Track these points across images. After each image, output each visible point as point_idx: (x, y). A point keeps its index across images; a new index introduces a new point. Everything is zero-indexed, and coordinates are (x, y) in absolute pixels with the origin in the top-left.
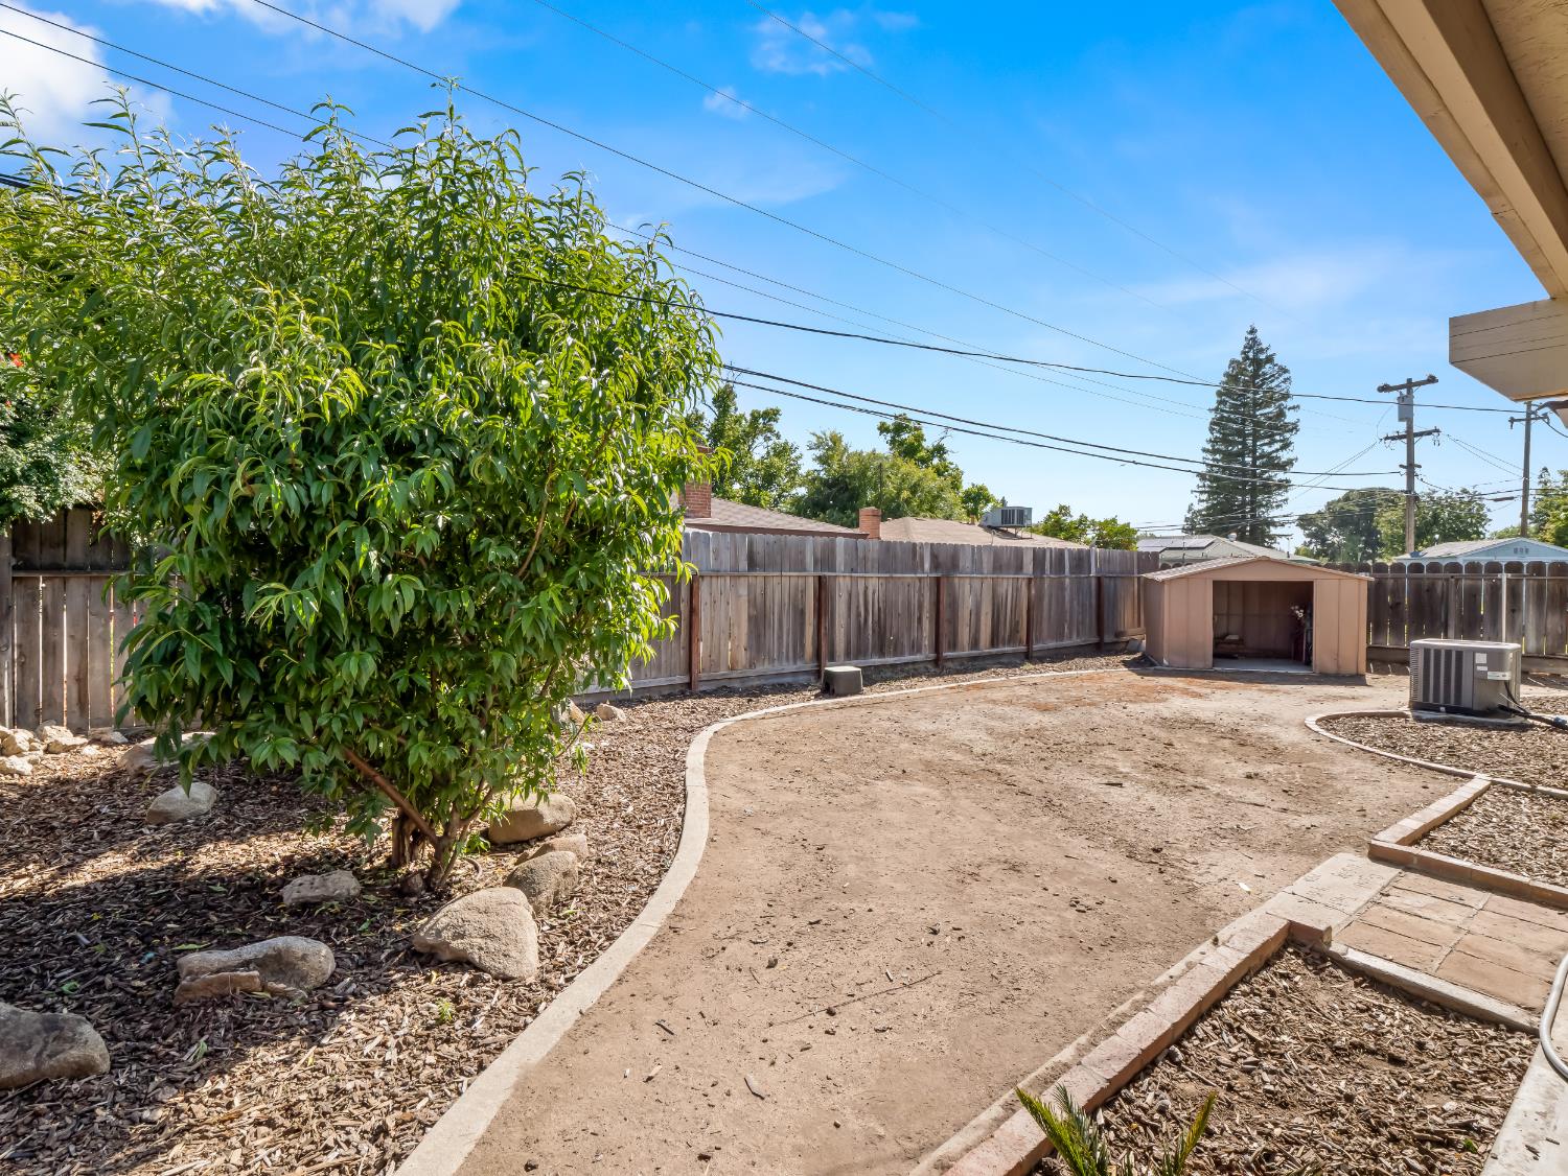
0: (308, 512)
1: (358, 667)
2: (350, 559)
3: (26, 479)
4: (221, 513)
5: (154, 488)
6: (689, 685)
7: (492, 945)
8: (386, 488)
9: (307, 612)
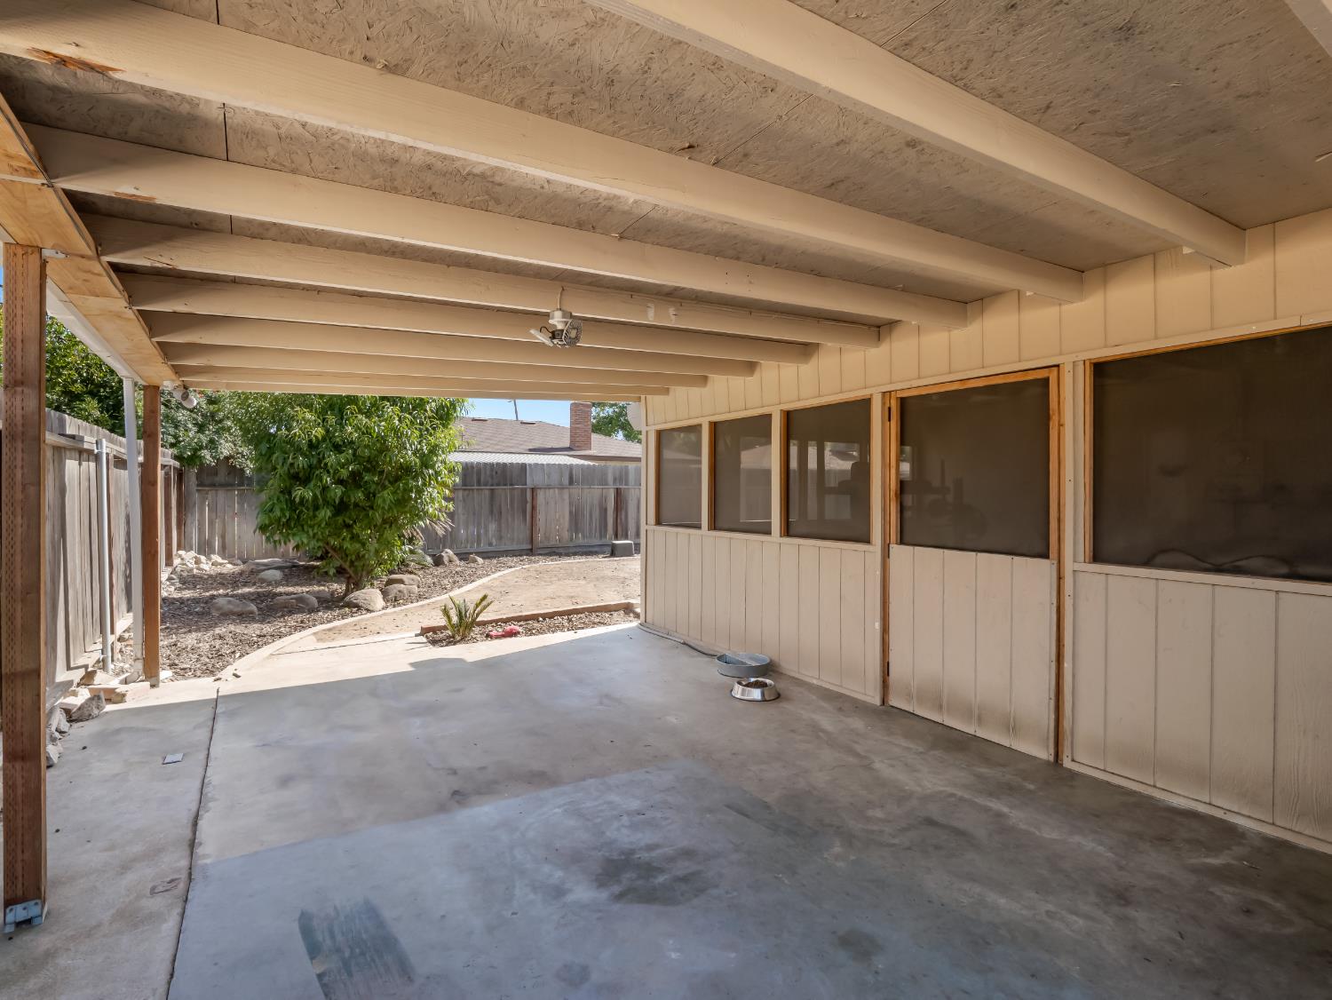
0: (310, 466)
1: (325, 513)
2: (321, 481)
3: (206, 447)
4: (286, 468)
5: (268, 459)
6: (531, 550)
7: (365, 602)
8: (331, 458)
9: (309, 495)
